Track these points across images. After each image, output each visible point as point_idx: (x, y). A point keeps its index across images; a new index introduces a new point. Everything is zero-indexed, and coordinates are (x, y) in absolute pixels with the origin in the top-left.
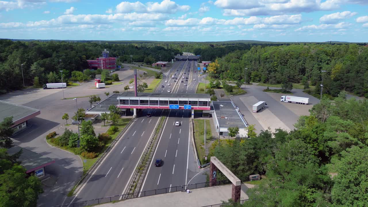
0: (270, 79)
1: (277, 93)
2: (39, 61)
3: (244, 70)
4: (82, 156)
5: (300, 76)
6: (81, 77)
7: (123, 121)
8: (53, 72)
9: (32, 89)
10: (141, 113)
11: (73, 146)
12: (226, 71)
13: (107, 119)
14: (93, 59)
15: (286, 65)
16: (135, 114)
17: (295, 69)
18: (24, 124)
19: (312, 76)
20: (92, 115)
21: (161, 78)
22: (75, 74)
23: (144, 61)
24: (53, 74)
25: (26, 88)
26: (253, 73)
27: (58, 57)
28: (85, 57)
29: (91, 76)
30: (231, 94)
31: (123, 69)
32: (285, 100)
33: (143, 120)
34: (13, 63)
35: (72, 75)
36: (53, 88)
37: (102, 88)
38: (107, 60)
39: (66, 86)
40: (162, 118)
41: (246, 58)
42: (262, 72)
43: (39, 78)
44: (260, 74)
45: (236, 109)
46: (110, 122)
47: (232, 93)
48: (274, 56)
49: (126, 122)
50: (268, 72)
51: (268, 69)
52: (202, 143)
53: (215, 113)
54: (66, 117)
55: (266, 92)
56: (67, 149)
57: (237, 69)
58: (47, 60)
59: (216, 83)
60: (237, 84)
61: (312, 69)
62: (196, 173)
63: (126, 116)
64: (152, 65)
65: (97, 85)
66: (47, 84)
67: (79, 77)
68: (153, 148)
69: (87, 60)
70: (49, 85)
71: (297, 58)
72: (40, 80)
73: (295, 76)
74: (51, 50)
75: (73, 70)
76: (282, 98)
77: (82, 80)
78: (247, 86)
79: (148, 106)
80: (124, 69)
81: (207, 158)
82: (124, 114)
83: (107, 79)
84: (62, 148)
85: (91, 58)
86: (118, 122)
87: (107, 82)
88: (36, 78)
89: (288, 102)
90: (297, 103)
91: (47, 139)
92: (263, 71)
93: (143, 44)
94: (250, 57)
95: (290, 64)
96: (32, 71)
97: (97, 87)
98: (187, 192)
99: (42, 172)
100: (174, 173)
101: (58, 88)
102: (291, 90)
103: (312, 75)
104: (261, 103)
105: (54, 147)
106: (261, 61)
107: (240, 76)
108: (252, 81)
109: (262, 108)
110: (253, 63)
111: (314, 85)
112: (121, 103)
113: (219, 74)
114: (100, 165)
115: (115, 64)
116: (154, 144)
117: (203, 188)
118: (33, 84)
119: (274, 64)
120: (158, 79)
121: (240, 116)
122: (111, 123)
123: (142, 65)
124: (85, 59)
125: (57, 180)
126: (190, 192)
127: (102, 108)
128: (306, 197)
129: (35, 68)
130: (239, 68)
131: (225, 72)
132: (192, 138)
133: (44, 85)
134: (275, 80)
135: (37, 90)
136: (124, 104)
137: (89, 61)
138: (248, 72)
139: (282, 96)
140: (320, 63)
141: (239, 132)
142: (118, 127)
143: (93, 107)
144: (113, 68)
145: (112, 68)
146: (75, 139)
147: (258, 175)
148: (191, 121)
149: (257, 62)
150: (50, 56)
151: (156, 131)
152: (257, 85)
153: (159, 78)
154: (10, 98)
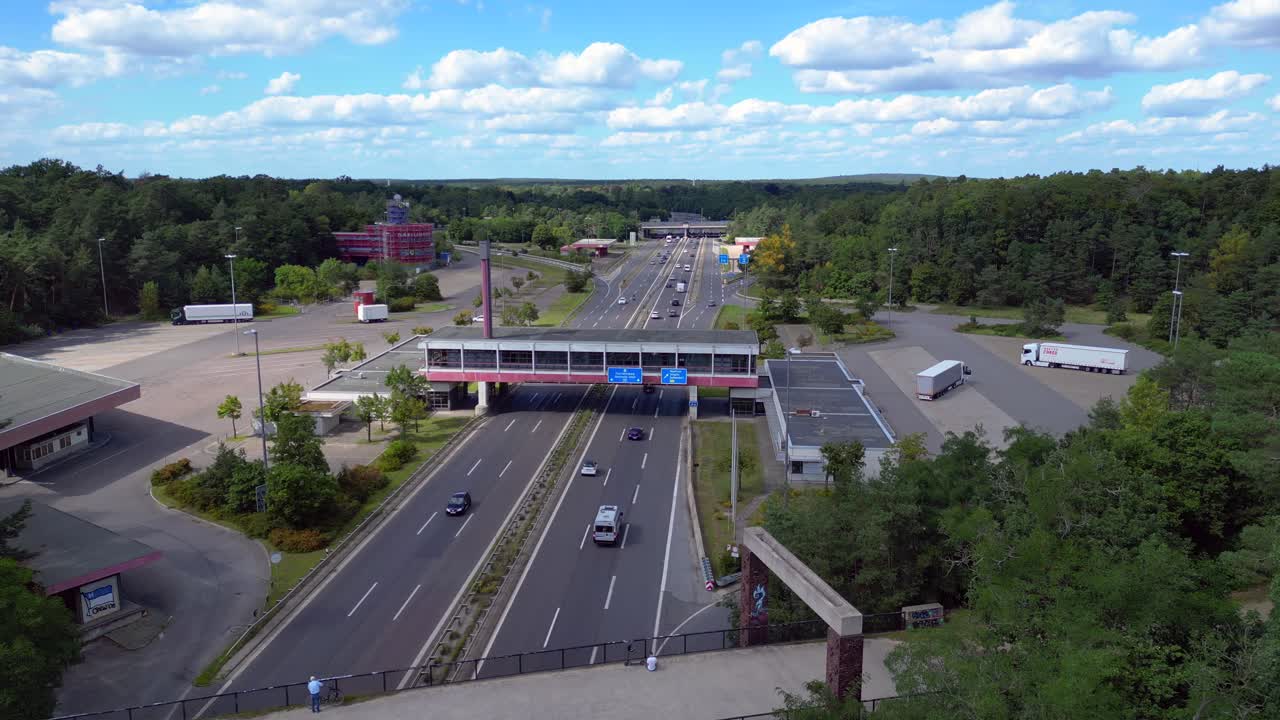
0: (981, 289)
1: (1007, 336)
2: (161, 228)
3: (885, 259)
4: (271, 541)
5: (1091, 278)
6: (307, 287)
7: (438, 428)
8: (209, 267)
9: (135, 325)
10: (503, 400)
11: (241, 505)
12: (821, 264)
13: (378, 417)
14: (354, 229)
15: (1040, 242)
16: (483, 402)
17: (1071, 255)
18: (79, 434)
19: (1136, 278)
20: (328, 405)
21: (586, 292)
22: (286, 275)
23: (534, 236)
24: (210, 273)
25: (113, 321)
26: (918, 272)
27: (231, 218)
28: (327, 220)
29: (343, 283)
30: (838, 340)
31: (459, 263)
32: (1038, 359)
33: (510, 422)
34: (71, 234)
35: (278, 279)
36: (207, 322)
37: (376, 321)
38: (403, 232)
39: (252, 313)
40: (581, 418)
41: (893, 219)
42: (951, 266)
43: (161, 288)
44: (945, 275)
45: (854, 386)
46: (388, 431)
47: (839, 336)
48: (994, 210)
49: (449, 431)
50: (971, 266)
51: (971, 255)
52: (721, 503)
53: (776, 398)
54: (233, 411)
55: (964, 335)
56: (220, 518)
57: (862, 258)
58: (194, 229)
59: (783, 303)
60: (858, 306)
61: (1136, 254)
62: (696, 605)
63: (452, 409)
64: (559, 251)
65: (362, 311)
66: (186, 308)
67: (301, 285)
68: (538, 517)
69: (334, 233)
70: (191, 311)
71: (1079, 215)
72: (162, 293)
73: (1074, 278)
74: (210, 196)
75: (280, 263)
76: (1027, 351)
77: (308, 295)
78: (896, 316)
79: (532, 372)
80: (461, 262)
81: (739, 552)
82: (445, 402)
83: (397, 293)
84: (204, 515)
85: (349, 224)
86: (420, 429)
87: (395, 302)
88: (150, 287)
89: (1049, 366)
90: (1083, 368)
91: (154, 485)
92: (955, 262)
93: (533, 188)
94: (908, 213)
95: (1051, 236)
96: (136, 261)
97: (361, 317)
98: (647, 665)
99: (111, 594)
100: (610, 606)
101: (225, 321)
102: (1058, 326)
103: (1134, 275)
104: (947, 365)
105: (176, 512)
106: (945, 228)
107: (872, 281)
108: (914, 298)
109: (953, 385)
110: (918, 234)
111: (1145, 312)
112: (433, 362)
113: (797, 276)
114: (333, 575)
115: (432, 245)
116: (542, 504)
117: (714, 654)
118: (140, 306)
119: (995, 237)
120: (577, 294)
121: (869, 407)
122: (396, 433)
123: (526, 252)
124: (327, 226)
125: (163, 627)
126: (657, 667)
127: (365, 382)
128: (1140, 680)
129: (148, 253)
130: (867, 254)
131: (817, 267)
132: (686, 487)
133: (177, 310)
134: (997, 293)
135: (151, 326)
136: (444, 365)
137: (341, 235)
138: (901, 268)
139: (1026, 343)
140: (1166, 233)
141: (862, 459)
142: (418, 445)
143: (335, 376)
144: (424, 260)
145: (418, 260)
146: (248, 480)
147: (938, 606)
148: (686, 428)
149: (934, 233)
150: (205, 216)
151: (557, 459)
152: (932, 312)
153: (582, 291)
154: (51, 352)
